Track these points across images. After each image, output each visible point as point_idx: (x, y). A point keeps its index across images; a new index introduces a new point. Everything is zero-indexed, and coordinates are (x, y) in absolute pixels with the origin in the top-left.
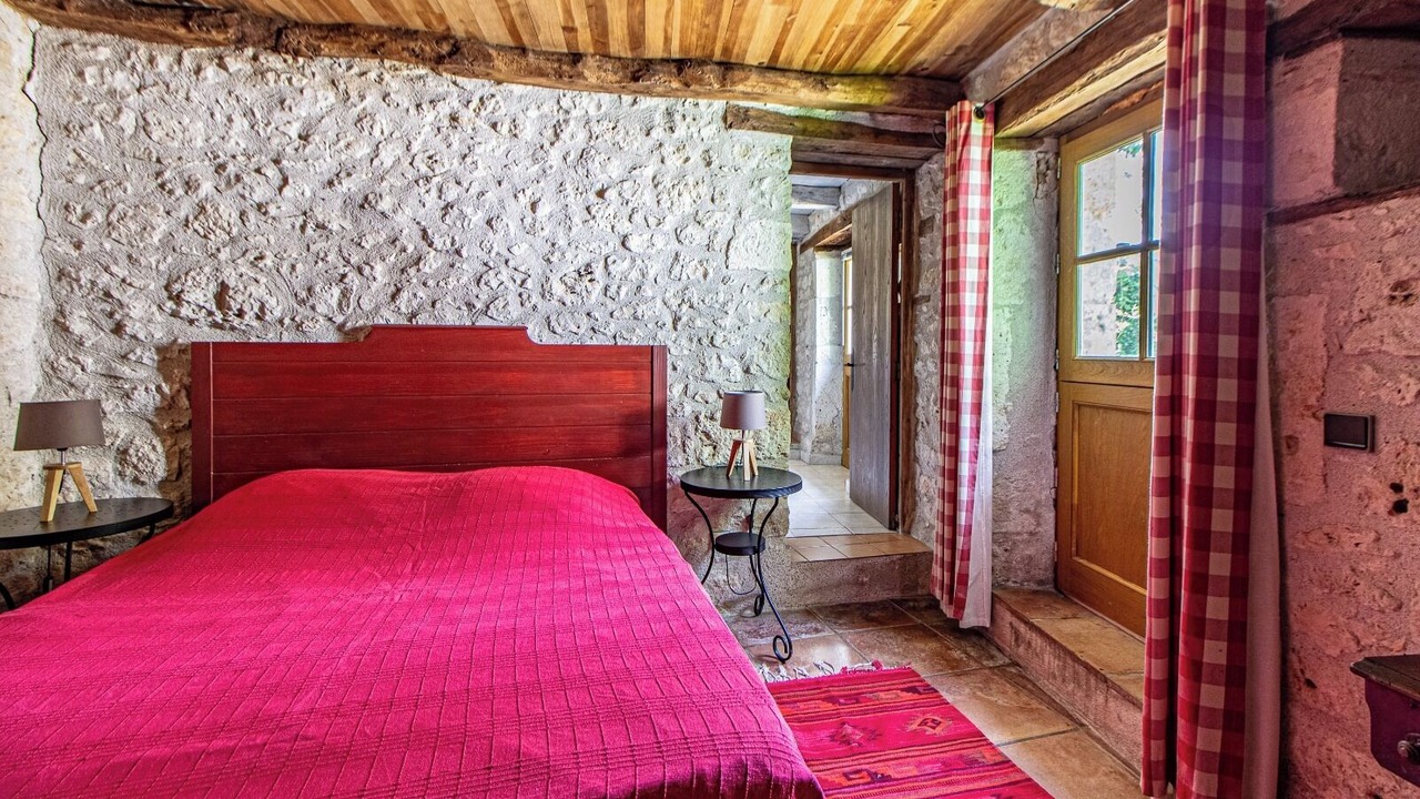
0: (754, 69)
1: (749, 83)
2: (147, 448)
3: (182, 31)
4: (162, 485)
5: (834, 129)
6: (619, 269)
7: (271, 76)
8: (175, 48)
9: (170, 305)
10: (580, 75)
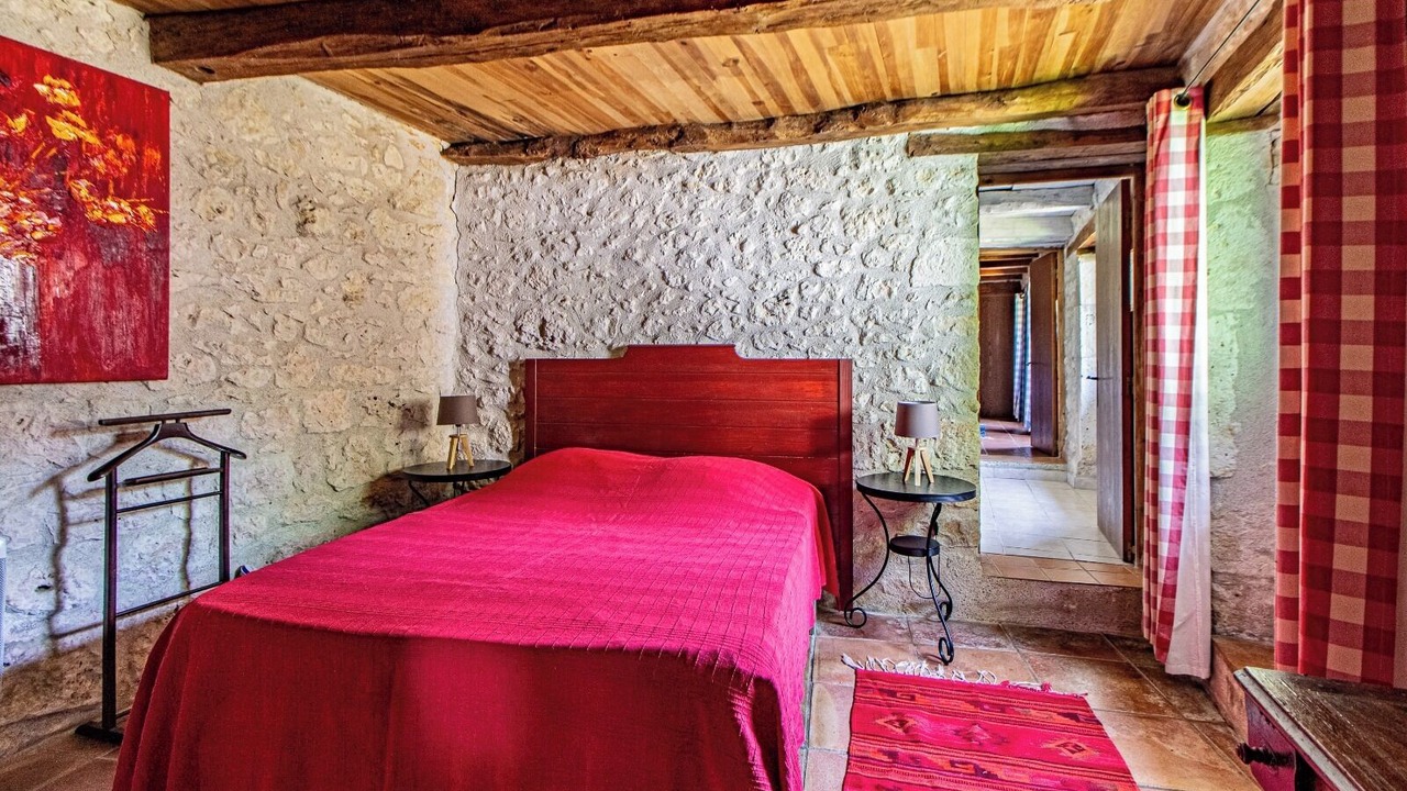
0: (926, 101)
1: (920, 115)
2: (503, 428)
3: (523, 156)
4: (511, 454)
5: (1025, 139)
6: (811, 293)
7: (571, 175)
8: (521, 166)
9: (516, 334)
10: (773, 136)
